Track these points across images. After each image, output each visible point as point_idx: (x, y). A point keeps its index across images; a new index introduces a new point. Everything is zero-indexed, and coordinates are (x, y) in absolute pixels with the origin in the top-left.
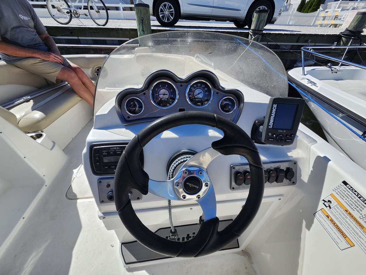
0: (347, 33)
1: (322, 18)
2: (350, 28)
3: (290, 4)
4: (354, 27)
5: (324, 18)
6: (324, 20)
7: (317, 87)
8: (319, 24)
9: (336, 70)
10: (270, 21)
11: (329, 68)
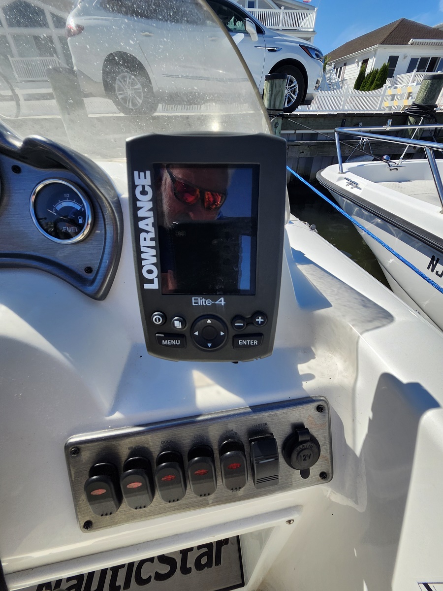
0: (415, 109)
1: (390, 98)
2: (418, 102)
3: (343, 80)
4: (423, 100)
5: (393, 97)
6: (393, 100)
7: (360, 189)
8: (387, 107)
9: (396, 165)
10: (304, 99)
11: (385, 162)
